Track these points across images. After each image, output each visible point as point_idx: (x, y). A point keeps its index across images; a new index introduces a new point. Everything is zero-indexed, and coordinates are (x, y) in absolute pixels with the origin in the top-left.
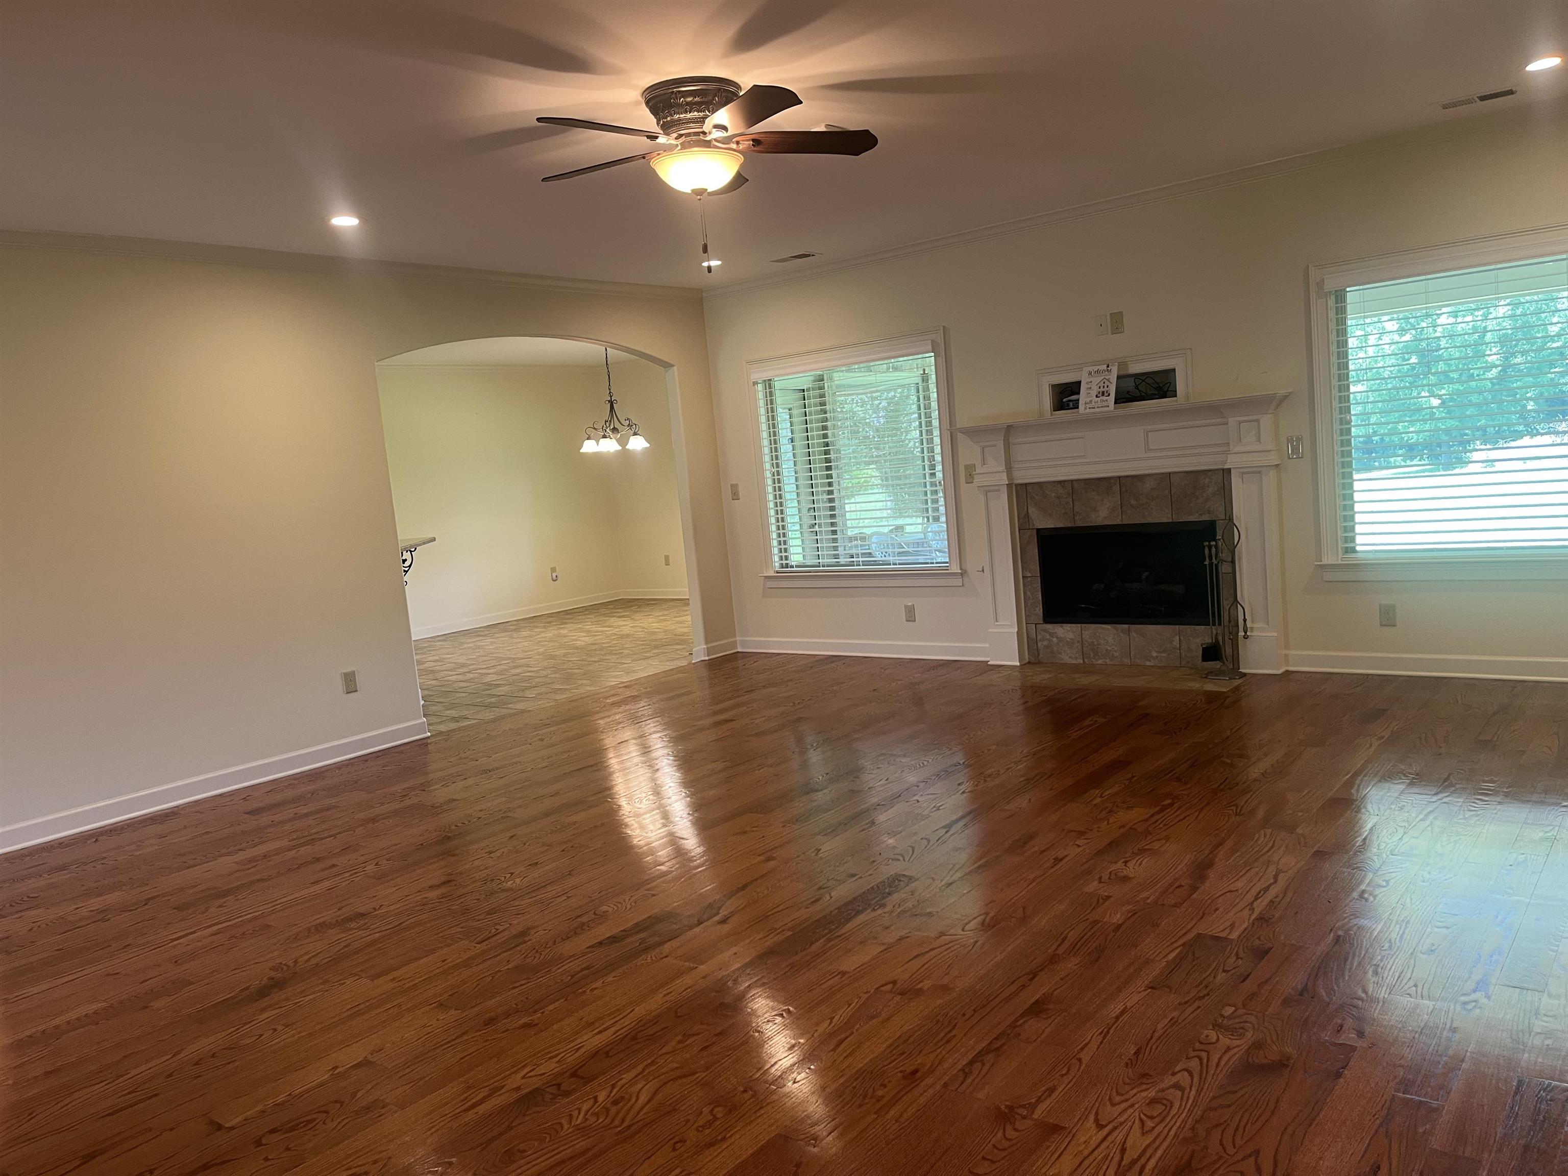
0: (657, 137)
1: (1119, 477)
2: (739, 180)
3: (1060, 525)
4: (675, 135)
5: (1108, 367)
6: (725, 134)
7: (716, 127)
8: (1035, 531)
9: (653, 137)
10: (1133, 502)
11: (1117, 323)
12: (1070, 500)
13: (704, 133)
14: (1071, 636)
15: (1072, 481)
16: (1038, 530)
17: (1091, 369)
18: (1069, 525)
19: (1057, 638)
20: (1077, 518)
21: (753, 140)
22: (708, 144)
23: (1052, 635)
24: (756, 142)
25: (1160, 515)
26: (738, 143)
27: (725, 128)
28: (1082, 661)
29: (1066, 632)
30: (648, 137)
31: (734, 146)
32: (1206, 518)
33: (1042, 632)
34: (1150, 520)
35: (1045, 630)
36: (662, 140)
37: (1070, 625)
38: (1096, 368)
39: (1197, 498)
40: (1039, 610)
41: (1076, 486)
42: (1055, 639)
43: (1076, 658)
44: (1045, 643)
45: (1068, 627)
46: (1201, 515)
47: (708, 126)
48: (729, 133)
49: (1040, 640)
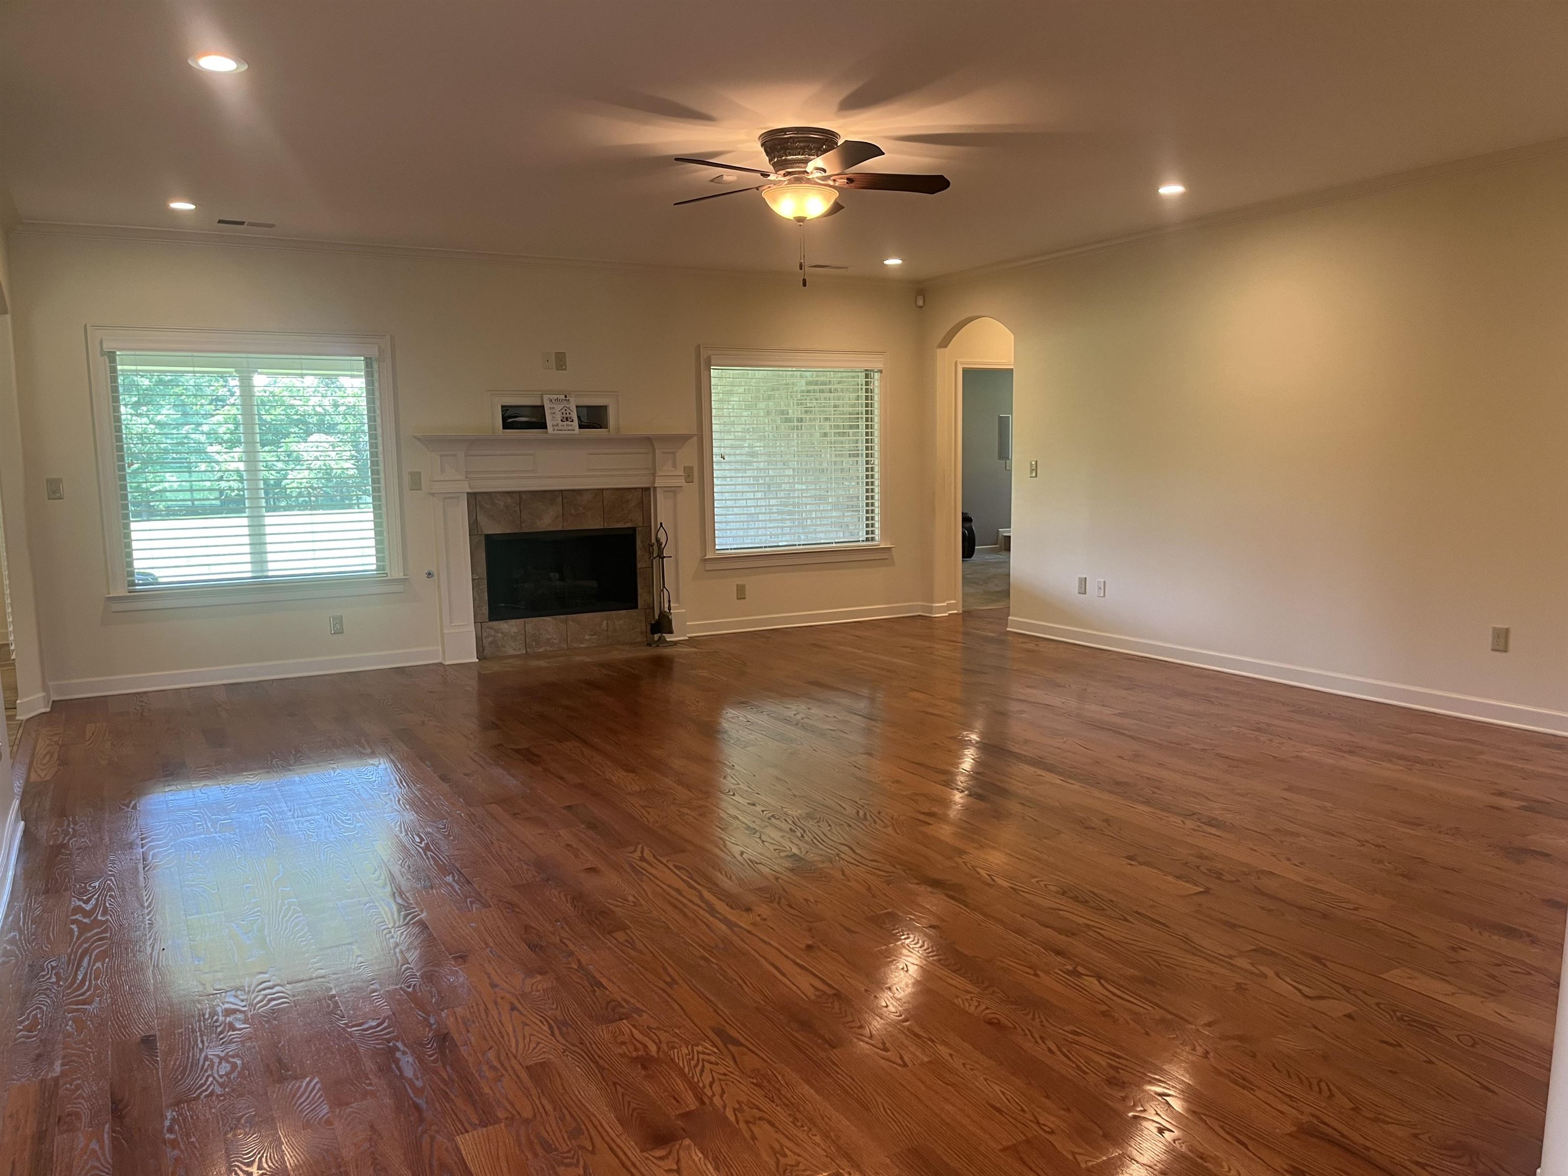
0: (769, 175)
1: (562, 491)
2: (837, 208)
3: (508, 531)
4: (783, 172)
5: (566, 397)
6: (824, 174)
7: (817, 169)
8: (483, 538)
9: (765, 175)
10: (573, 511)
11: (561, 361)
12: (517, 509)
13: (806, 172)
14: (515, 630)
15: (520, 492)
16: (488, 537)
17: (551, 397)
18: (516, 531)
19: (502, 633)
20: (523, 525)
21: (848, 179)
22: (809, 181)
23: (497, 631)
24: (850, 180)
25: (593, 523)
26: (834, 180)
27: (825, 171)
28: (524, 652)
29: (510, 627)
30: (762, 175)
31: (831, 183)
32: (629, 525)
33: (488, 630)
34: (586, 527)
35: (491, 628)
36: (772, 177)
37: (514, 620)
38: (555, 397)
39: (623, 510)
40: (485, 610)
41: (524, 496)
42: (499, 635)
43: (519, 649)
44: (490, 639)
45: (513, 622)
46: (625, 523)
47: (810, 167)
48: (827, 174)
49: (486, 637)
